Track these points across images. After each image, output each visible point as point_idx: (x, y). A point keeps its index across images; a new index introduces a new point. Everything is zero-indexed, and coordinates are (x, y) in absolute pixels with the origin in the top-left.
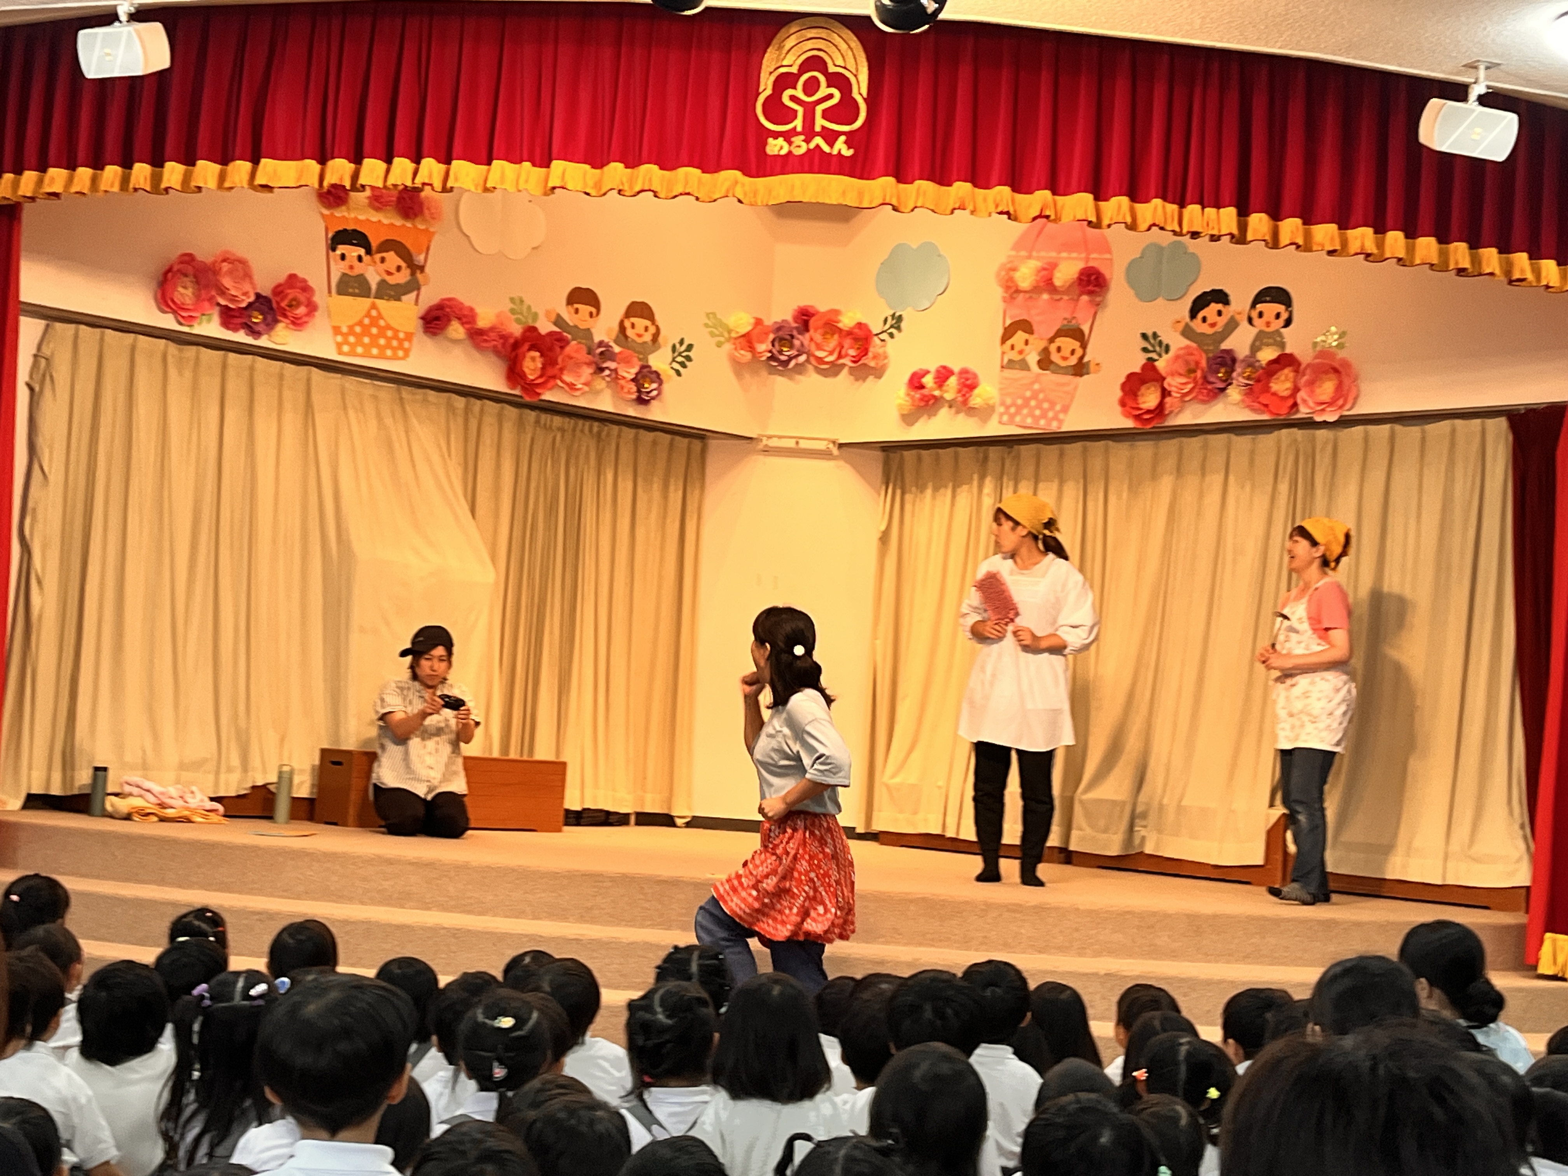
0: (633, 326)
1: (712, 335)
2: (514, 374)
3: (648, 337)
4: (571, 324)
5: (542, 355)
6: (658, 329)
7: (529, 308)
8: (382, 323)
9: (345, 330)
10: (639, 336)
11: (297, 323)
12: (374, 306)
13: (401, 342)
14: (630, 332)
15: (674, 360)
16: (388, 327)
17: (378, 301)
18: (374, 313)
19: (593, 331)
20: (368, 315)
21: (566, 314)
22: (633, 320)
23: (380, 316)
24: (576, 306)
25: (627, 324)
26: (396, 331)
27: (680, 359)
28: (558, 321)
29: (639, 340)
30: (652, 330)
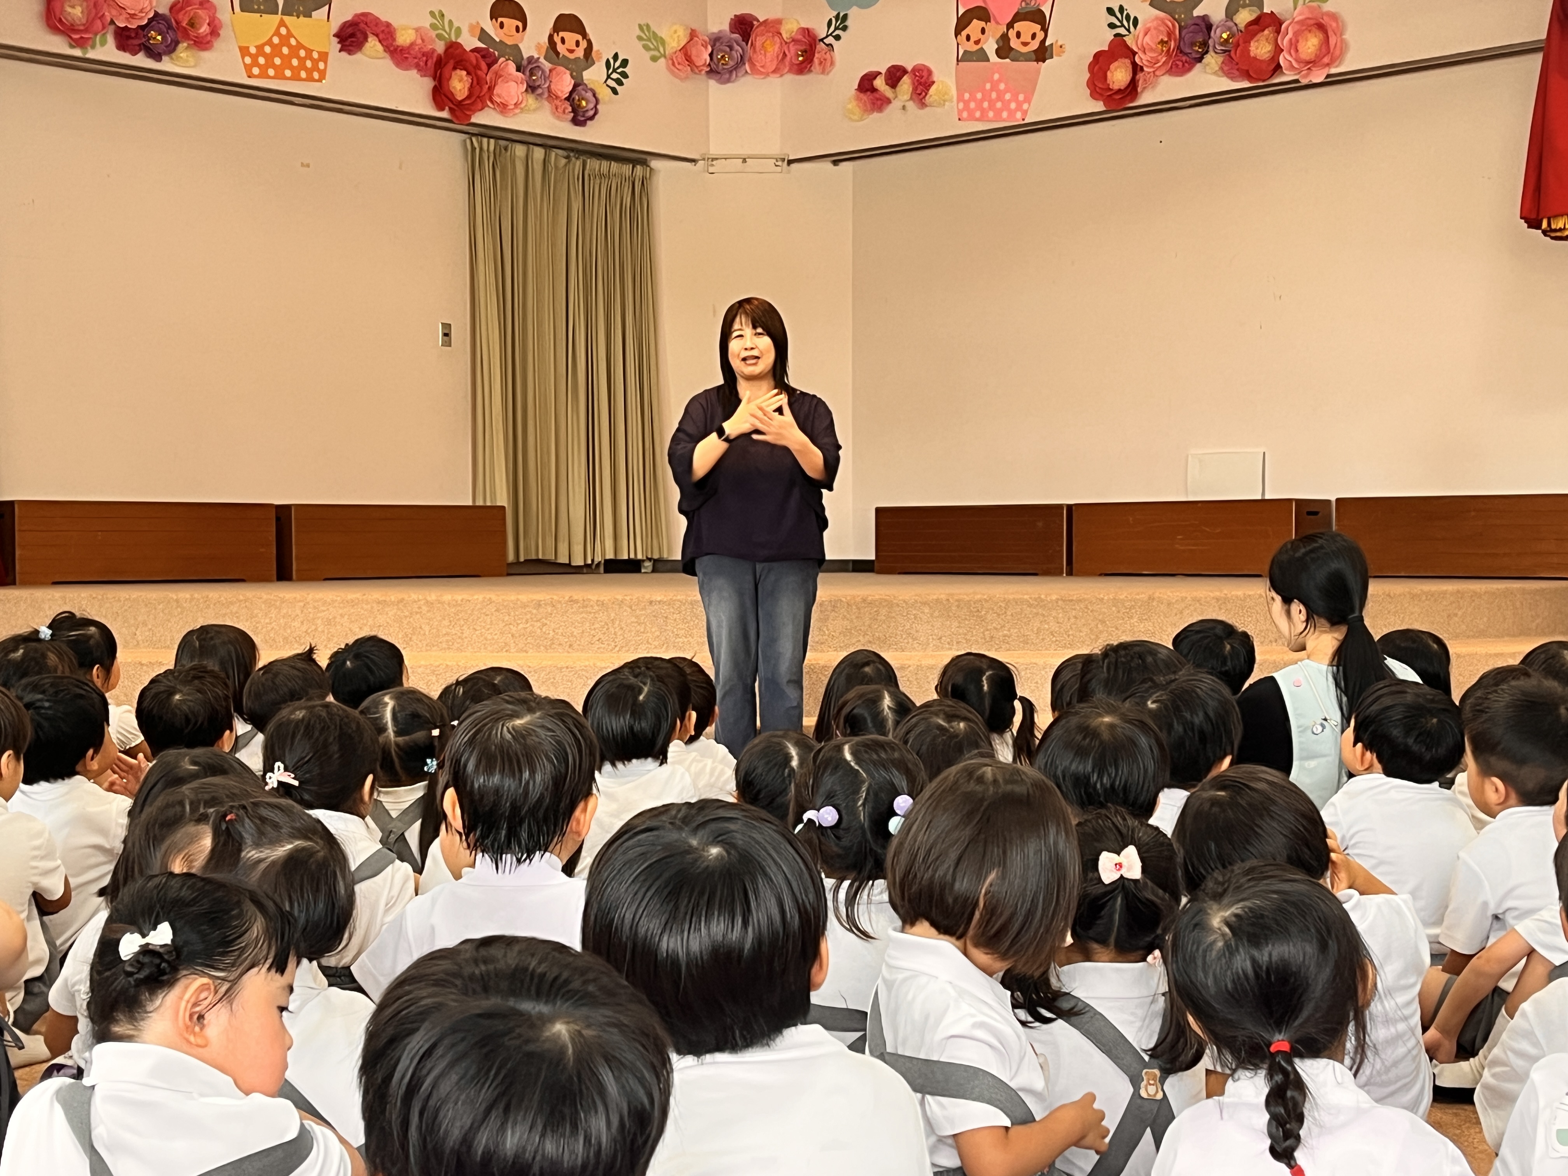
0: (563, 41)
1: (646, 48)
2: (440, 95)
3: (580, 53)
4: (498, 40)
5: (468, 73)
6: (590, 44)
7: (450, 22)
8: (293, 42)
9: (253, 50)
10: (571, 51)
11: (202, 44)
12: (282, 24)
13: (315, 62)
14: (560, 47)
15: (609, 77)
16: (300, 46)
17: (286, 18)
18: (283, 31)
19: (521, 46)
20: (277, 33)
21: (490, 28)
22: (561, 34)
23: (290, 34)
24: (500, 20)
25: (557, 39)
26: (309, 52)
27: (615, 76)
28: (483, 35)
29: (571, 56)
30: (584, 44)
